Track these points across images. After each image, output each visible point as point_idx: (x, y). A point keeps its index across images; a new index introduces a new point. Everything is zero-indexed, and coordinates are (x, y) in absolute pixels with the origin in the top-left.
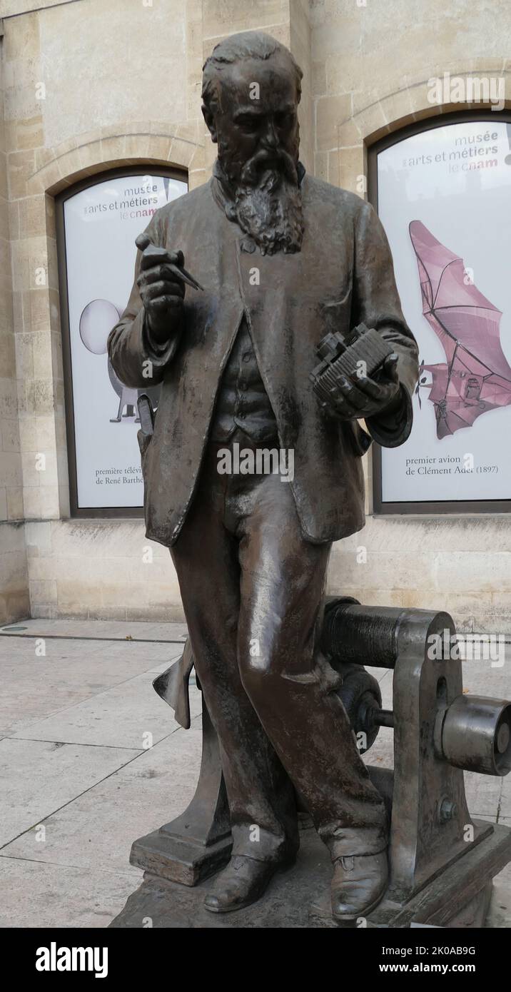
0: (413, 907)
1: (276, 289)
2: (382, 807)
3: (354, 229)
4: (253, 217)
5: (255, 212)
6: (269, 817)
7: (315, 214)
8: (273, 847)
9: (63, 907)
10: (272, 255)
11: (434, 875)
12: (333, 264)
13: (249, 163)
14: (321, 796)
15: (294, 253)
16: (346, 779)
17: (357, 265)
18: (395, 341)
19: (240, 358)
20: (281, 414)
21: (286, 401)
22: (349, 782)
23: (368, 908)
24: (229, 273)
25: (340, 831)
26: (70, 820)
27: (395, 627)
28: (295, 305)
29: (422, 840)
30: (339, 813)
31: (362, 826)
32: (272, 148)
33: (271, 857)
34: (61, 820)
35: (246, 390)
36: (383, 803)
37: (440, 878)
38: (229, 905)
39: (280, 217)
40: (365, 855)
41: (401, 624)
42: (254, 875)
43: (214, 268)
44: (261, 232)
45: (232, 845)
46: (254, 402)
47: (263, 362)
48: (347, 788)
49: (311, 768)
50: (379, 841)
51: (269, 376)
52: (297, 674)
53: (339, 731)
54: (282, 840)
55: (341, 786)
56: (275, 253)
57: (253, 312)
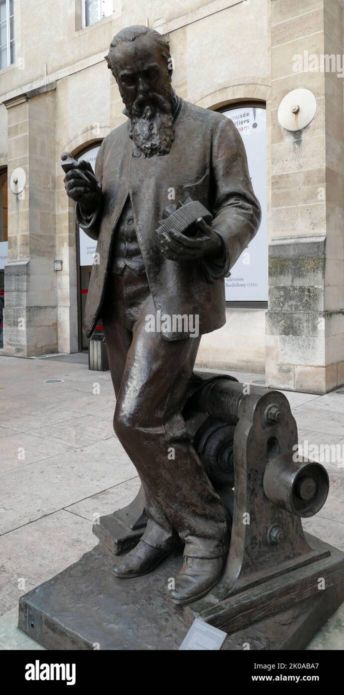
0: (226, 604)
1: (150, 178)
2: (224, 525)
3: (212, 137)
4: (138, 135)
5: (140, 133)
6: (162, 518)
7: (185, 129)
8: (164, 539)
9: (79, 550)
10: (149, 158)
11: (257, 582)
12: (192, 160)
13: (134, 103)
14: (172, 511)
15: (164, 155)
16: (191, 502)
17: (213, 159)
18: (236, 206)
19: (126, 222)
20: (146, 257)
21: (151, 249)
22: (194, 504)
23: (192, 598)
24: (125, 170)
25: (190, 537)
26: (117, 494)
27: (239, 399)
28: (162, 188)
29: (249, 554)
30: (186, 525)
31: (203, 536)
32: (145, 92)
33: (161, 546)
34: (112, 493)
35: (131, 242)
36: (225, 522)
37: (263, 585)
38: (125, 574)
39: (154, 134)
40: (202, 558)
41: (244, 398)
42: (146, 557)
43: (117, 168)
44: (142, 144)
45: (144, 533)
46: (136, 249)
47: (137, 224)
48: (193, 508)
49: (165, 491)
50: (216, 549)
51: (140, 233)
52: (148, 428)
53: (183, 469)
54: (170, 535)
55: (188, 507)
56: (152, 156)
57: (134, 194)
